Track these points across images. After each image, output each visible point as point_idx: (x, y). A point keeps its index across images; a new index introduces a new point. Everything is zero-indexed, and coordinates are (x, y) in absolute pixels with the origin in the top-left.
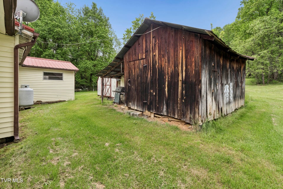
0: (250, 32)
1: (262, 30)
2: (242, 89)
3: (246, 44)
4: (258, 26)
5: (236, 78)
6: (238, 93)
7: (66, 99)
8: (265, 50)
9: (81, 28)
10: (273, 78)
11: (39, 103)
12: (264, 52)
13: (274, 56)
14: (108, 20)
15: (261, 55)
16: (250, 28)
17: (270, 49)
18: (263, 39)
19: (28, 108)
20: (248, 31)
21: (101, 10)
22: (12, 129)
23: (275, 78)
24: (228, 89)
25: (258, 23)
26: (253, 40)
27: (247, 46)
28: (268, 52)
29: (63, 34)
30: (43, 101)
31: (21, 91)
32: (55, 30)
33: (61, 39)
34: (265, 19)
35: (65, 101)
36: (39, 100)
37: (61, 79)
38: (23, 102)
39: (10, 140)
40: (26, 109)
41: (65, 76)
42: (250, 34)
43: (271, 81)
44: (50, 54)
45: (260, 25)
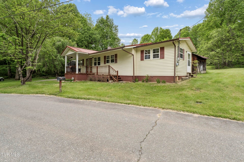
0: (210, 37)
1: (217, 37)
2: (205, 68)
3: (208, 44)
4: (214, 34)
5: (204, 64)
6: (204, 69)
8: (219, 49)
10: (225, 65)
12: (218, 50)
13: (224, 52)
15: (217, 51)
16: (210, 35)
17: (222, 48)
18: (218, 41)
20: (209, 37)
23: (226, 65)
24: (202, 67)
25: (215, 33)
26: (212, 42)
27: (209, 46)
28: (220, 50)
34: (218, 30)
42: (210, 38)
43: (223, 67)
45: (216, 34)
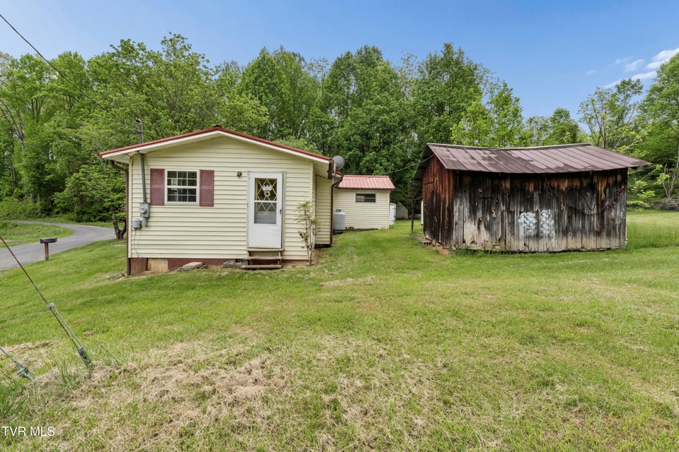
2: (604, 220)
6: (582, 225)
7: (379, 228)
9: (421, 101)
11: (351, 229)
14: (476, 69)
19: (341, 232)
21: (461, 53)
22: (329, 240)
29: (390, 122)
30: (355, 227)
31: (337, 215)
32: (380, 120)
33: (389, 131)
35: (377, 229)
36: (352, 226)
37: (374, 201)
38: (338, 227)
39: (328, 246)
40: (339, 233)
41: (379, 197)
44: (371, 159)
